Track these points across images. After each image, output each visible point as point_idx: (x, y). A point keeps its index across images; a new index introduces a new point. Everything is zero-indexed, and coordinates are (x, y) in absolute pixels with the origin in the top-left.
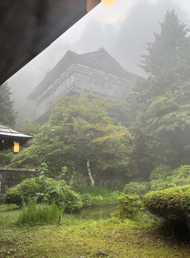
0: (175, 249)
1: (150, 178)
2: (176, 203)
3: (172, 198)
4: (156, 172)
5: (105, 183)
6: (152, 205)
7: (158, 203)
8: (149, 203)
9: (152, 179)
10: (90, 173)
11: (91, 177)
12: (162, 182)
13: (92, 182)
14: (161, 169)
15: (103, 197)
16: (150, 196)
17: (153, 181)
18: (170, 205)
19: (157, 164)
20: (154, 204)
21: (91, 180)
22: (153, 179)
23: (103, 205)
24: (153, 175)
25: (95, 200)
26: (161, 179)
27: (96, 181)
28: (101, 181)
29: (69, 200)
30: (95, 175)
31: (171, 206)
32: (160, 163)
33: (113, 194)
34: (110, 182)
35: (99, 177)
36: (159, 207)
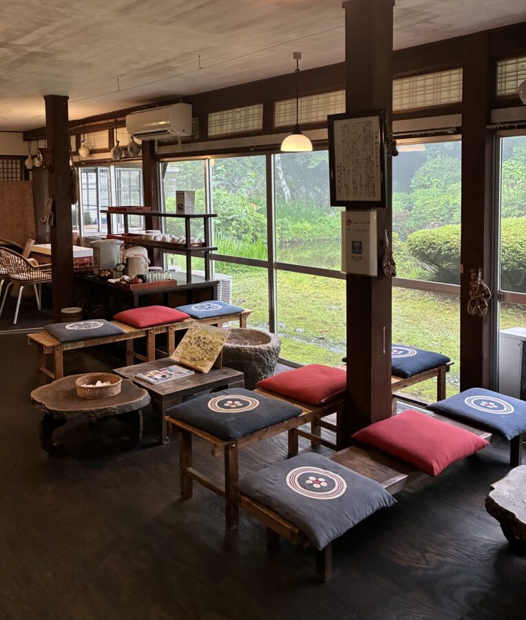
0: (447, 303)
1: (411, 186)
2: (453, 249)
3: (448, 242)
4: (427, 173)
5: (311, 194)
6: (420, 249)
7: (429, 247)
8: (417, 246)
9: (416, 188)
10: (282, 173)
11: (284, 183)
12: (438, 196)
13: (286, 193)
14: (438, 166)
15: (312, 223)
16: (418, 237)
17: (418, 191)
18: (445, 250)
19: (431, 155)
20: (424, 249)
21: (284, 189)
22: (419, 187)
23: (312, 240)
24: (420, 178)
25: (297, 231)
26: (437, 187)
27: (292, 190)
28: (303, 189)
29: (258, 231)
30: (291, 178)
31: (446, 252)
32: (438, 151)
33: (330, 218)
34: (322, 192)
35: (299, 180)
36: (430, 253)
